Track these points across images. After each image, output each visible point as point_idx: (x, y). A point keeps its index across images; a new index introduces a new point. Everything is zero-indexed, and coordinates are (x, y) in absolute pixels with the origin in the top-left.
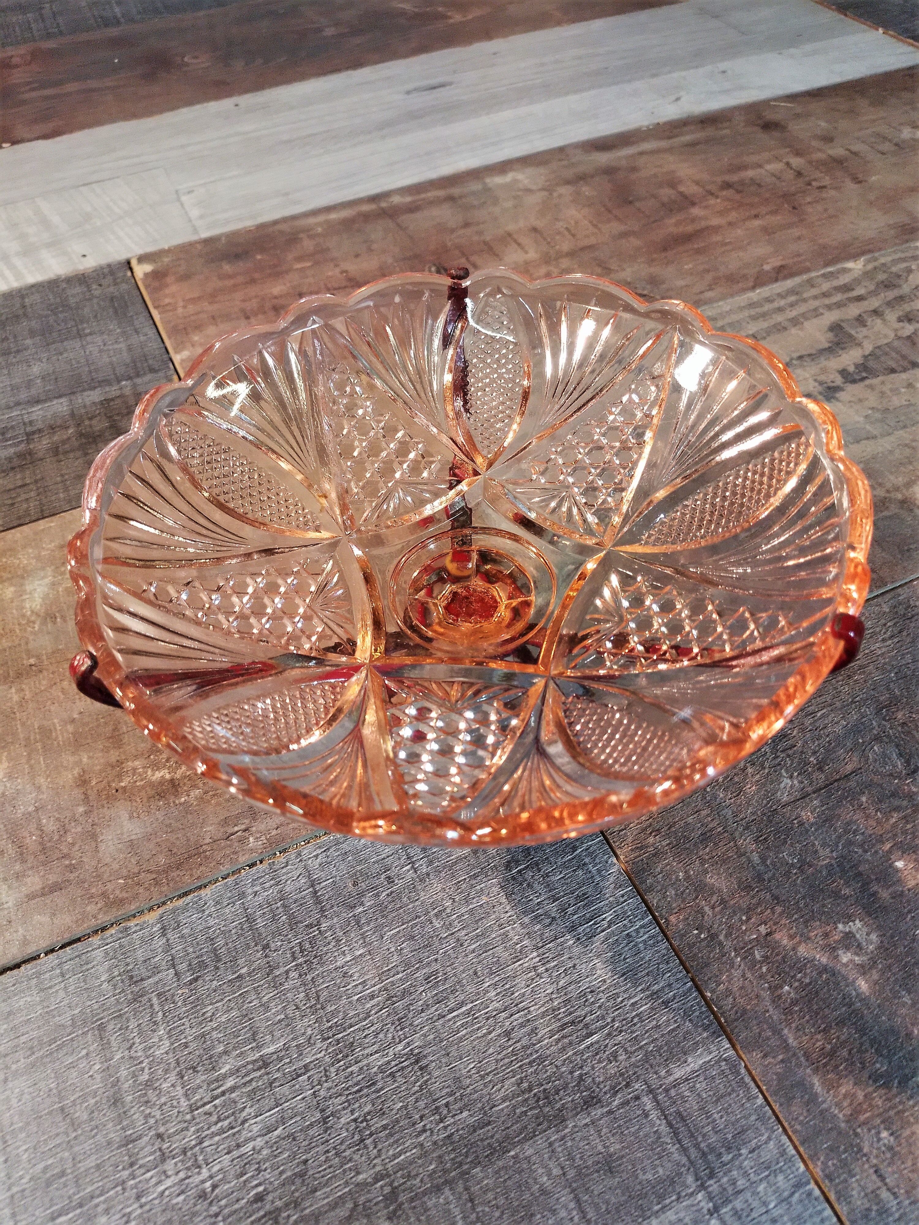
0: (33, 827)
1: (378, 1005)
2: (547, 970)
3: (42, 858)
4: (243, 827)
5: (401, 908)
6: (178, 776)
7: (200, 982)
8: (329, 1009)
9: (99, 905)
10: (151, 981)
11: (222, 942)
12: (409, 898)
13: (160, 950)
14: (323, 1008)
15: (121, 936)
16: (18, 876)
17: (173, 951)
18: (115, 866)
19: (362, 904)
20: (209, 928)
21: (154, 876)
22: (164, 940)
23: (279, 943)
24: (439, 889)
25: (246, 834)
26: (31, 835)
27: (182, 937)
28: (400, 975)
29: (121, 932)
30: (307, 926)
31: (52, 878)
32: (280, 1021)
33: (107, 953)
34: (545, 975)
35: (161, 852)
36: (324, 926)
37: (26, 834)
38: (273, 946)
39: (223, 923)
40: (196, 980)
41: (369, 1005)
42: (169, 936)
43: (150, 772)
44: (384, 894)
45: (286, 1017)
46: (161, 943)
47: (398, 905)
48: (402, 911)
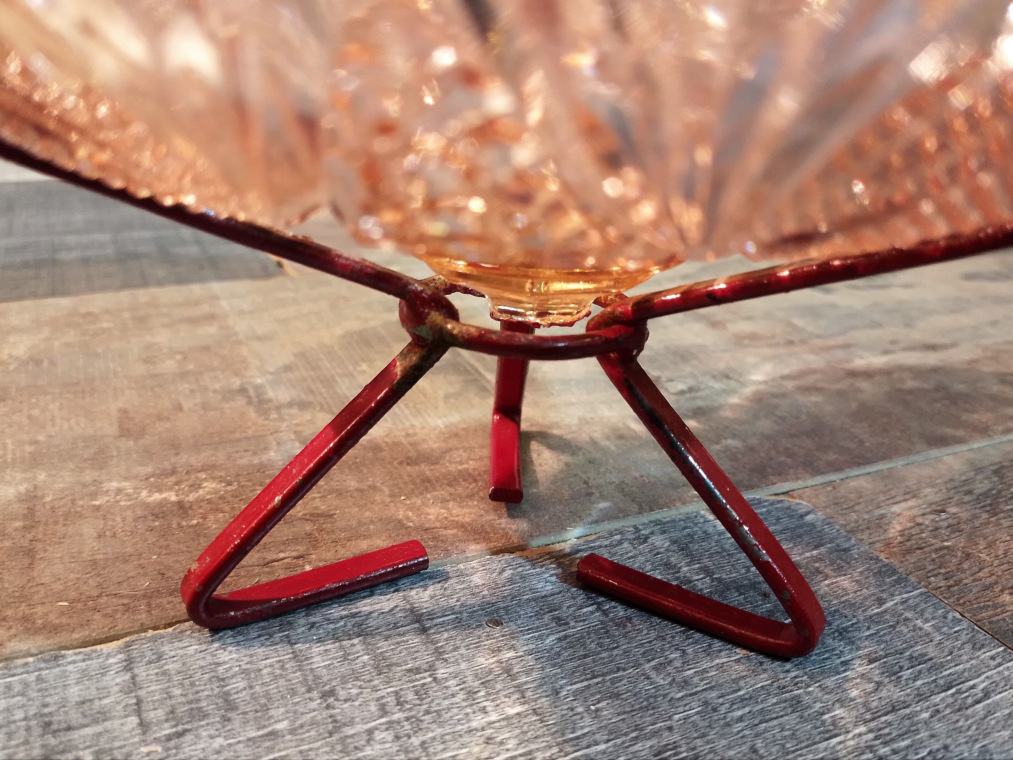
4: (294, 554)
5: (586, 656)
6: (191, 497)
7: (189, 737)
10: (88, 731)
11: (242, 684)
12: (600, 645)
13: (116, 689)
15: (42, 666)
17: (142, 693)
18: (58, 587)
19: (513, 648)
20: (219, 664)
21: (126, 601)
22: (128, 676)
23: (354, 691)
24: (654, 636)
25: (299, 562)
27: (164, 673)
28: (602, 747)
29: (46, 661)
30: (409, 671)
35: (145, 575)
36: (441, 672)
38: (342, 694)
39: (247, 659)
40: (180, 735)
42: (136, 671)
43: (144, 493)
44: (552, 638)
46: (118, 680)
47: (582, 653)
48: (588, 660)
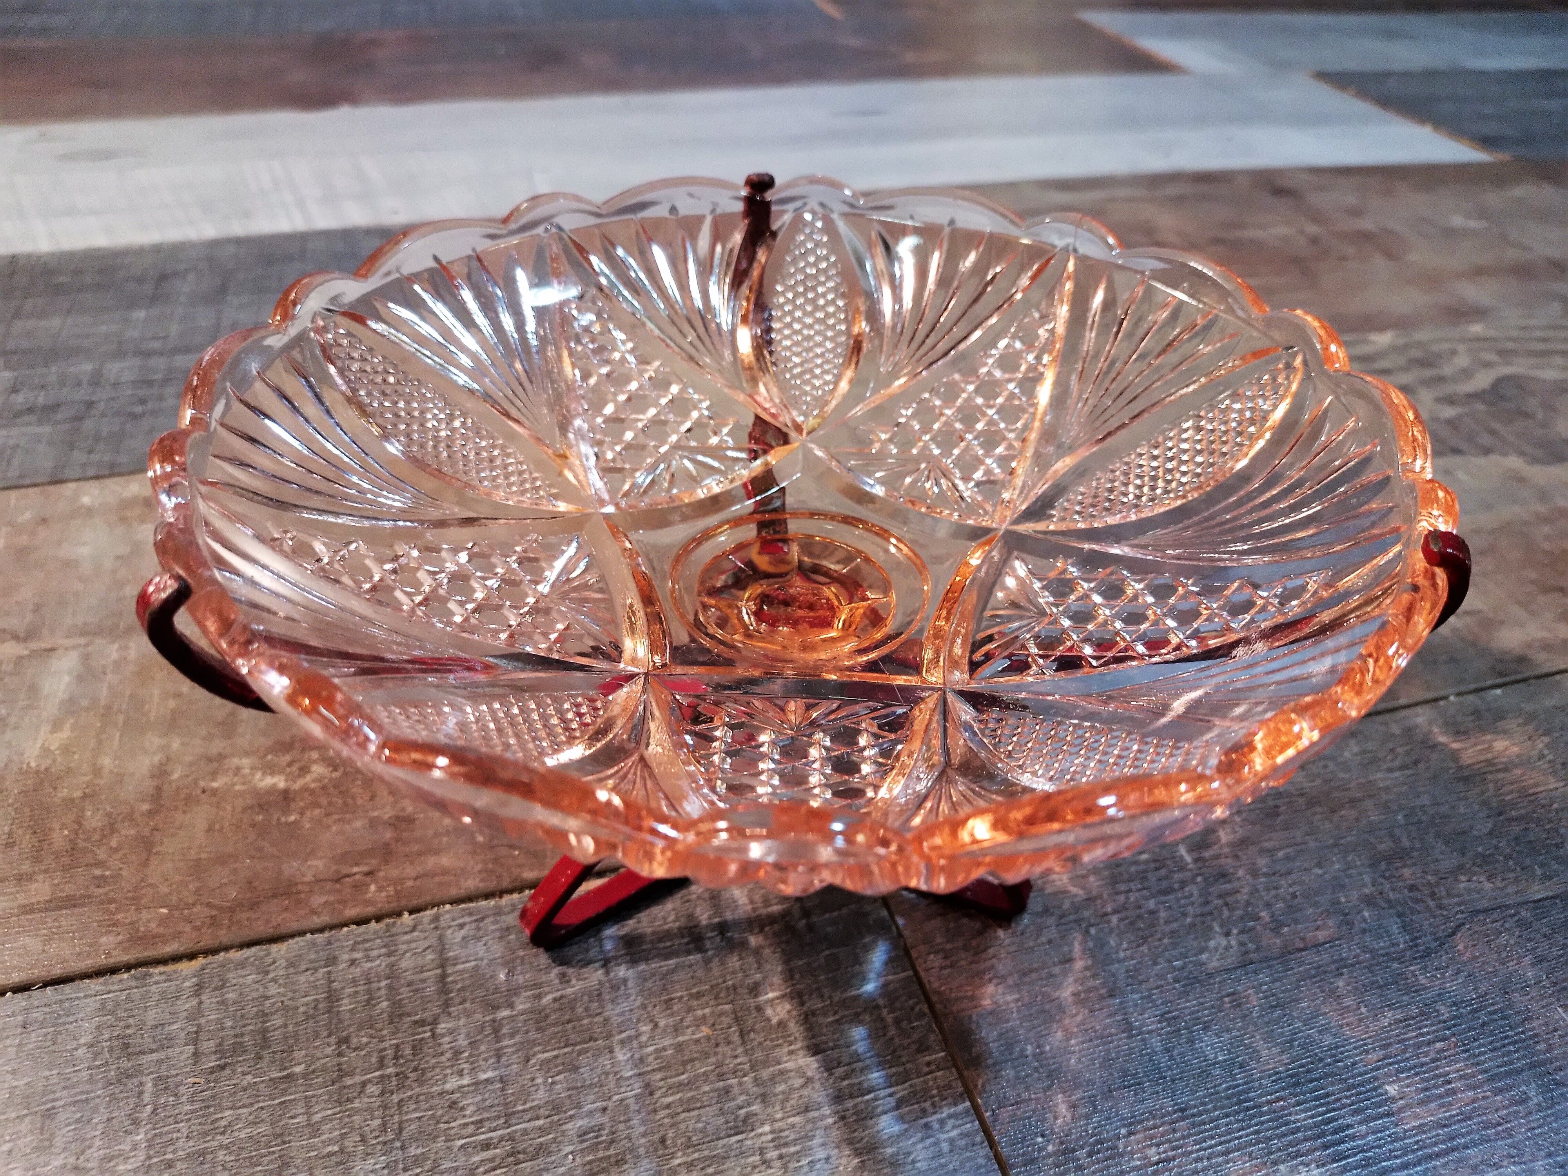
0: (69, 818)
1: (492, 1160)
2: (781, 1157)
3: (66, 860)
4: (366, 869)
5: (569, 1021)
6: (297, 785)
7: (228, 1071)
8: (413, 1151)
9: (120, 938)
10: (154, 1056)
11: (279, 1022)
12: (587, 1010)
13: (184, 1014)
14: (403, 1148)
15: (133, 984)
16: (21, 879)
17: (203, 1021)
18: (164, 889)
19: (511, 1006)
20: (267, 998)
21: (214, 913)
22: (194, 1002)
23: (365, 1040)
24: (638, 1003)
25: (368, 879)
26: (63, 827)
27: (223, 1002)
28: (540, 1122)
29: (137, 979)
30: (416, 1023)
31: (68, 889)
32: (330, 1154)
33: (103, 1004)
34: (778, 1164)
35: (235, 883)
36: (442, 1027)
37: (57, 826)
38: (354, 1041)
39: (290, 995)
40: (222, 1068)
41: (476, 1159)
42: (204, 997)
43: (258, 775)
44: (550, 997)
45: (342, 1150)
46: (188, 1005)
47: (567, 1017)
48: (569, 1026)
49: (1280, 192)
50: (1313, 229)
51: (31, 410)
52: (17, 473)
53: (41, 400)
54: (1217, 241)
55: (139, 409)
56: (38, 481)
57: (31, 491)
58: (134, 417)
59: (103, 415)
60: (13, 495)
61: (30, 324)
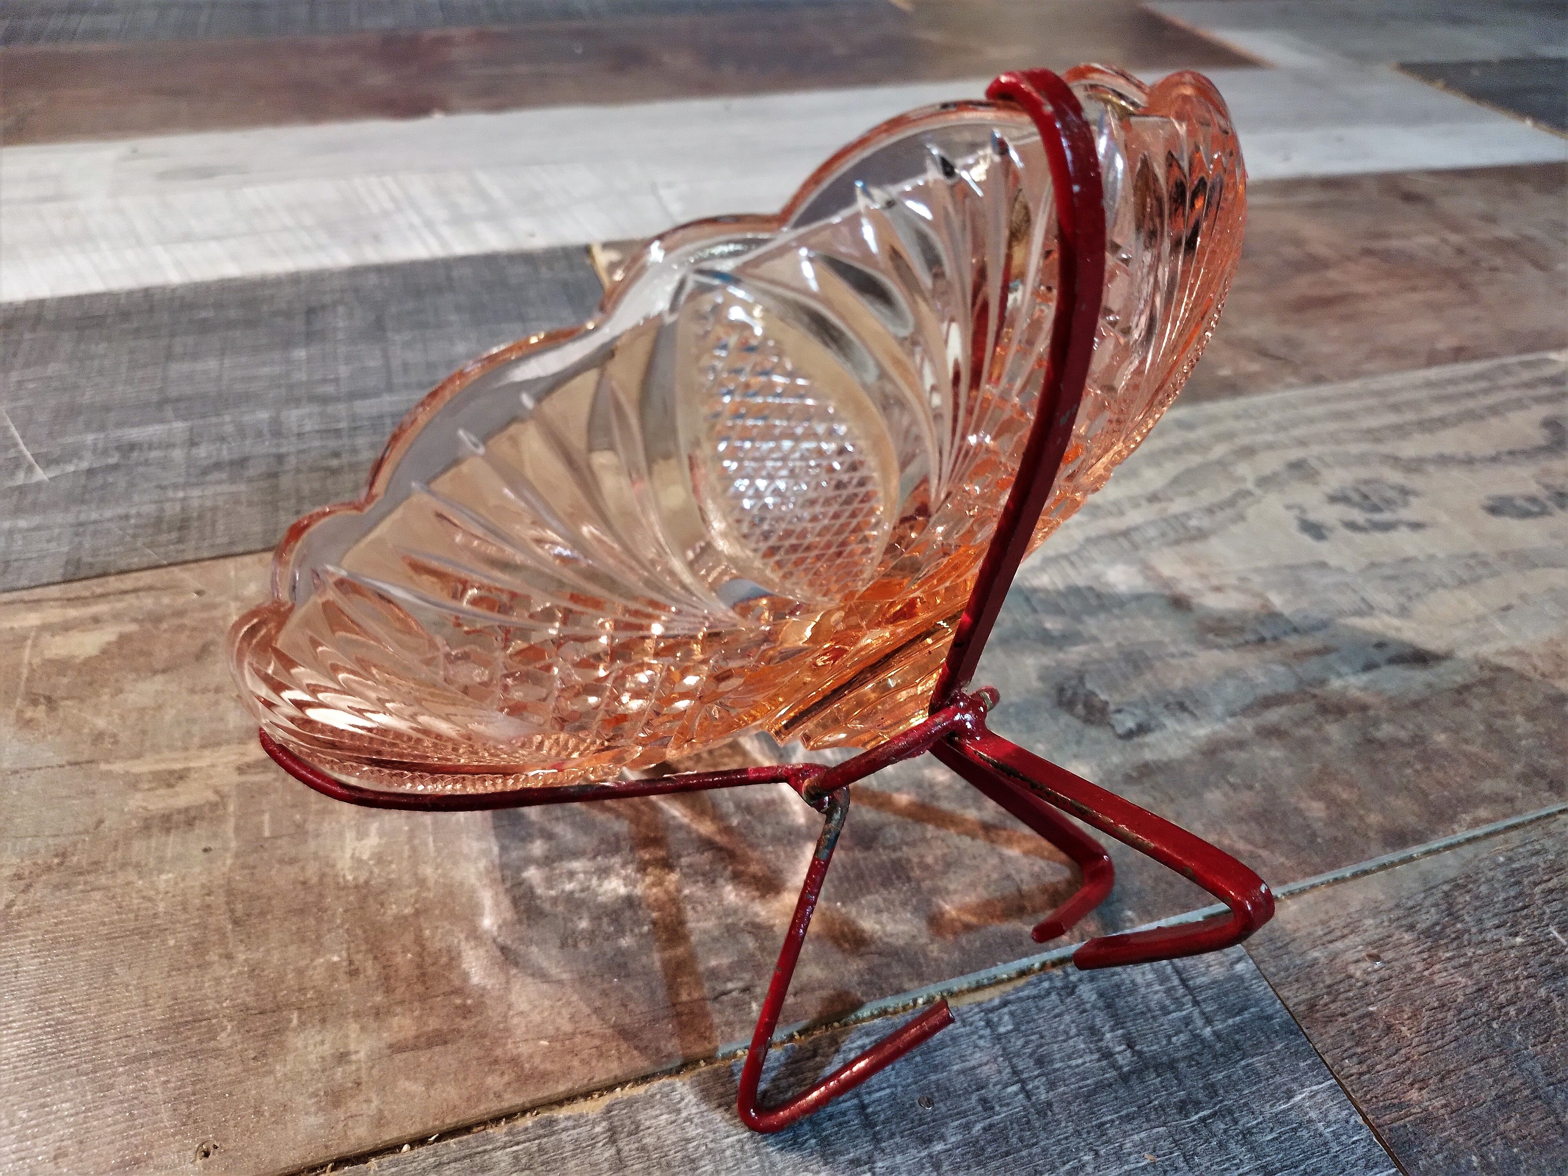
0: (408, 938)
3: (419, 988)
4: (741, 984)
5: (1007, 1154)
6: (639, 890)
9: (506, 1078)
12: (1021, 1140)
13: (606, 1165)
15: (541, 1132)
16: (378, 1013)
18: (536, 1018)
19: (942, 1138)
20: (688, 1141)
21: (597, 1042)
22: (613, 1151)
24: (1070, 1130)
25: (747, 997)
26: (405, 950)
27: (643, 1149)
29: (543, 1127)
30: (851, 1162)
31: (433, 1023)
33: (516, 1158)
35: (610, 1008)
37: (397, 948)
39: (711, 1136)
42: (621, 1144)
43: (595, 881)
44: (979, 1127)
46: (607, 1155)
47: (1004, 1149)
48: (1009, 1159)
49: (1410, 197)
50: (1455, 238)
51: (218, 466)
52: (225, 540)
53: (225, 455)
54: (1368, 252)
55: (334, 463)
56: (253, 547)
57: (248, 559)
58: (334, 472)
59: (298, 471)
60: (230, 565)
61: (185, 367)
